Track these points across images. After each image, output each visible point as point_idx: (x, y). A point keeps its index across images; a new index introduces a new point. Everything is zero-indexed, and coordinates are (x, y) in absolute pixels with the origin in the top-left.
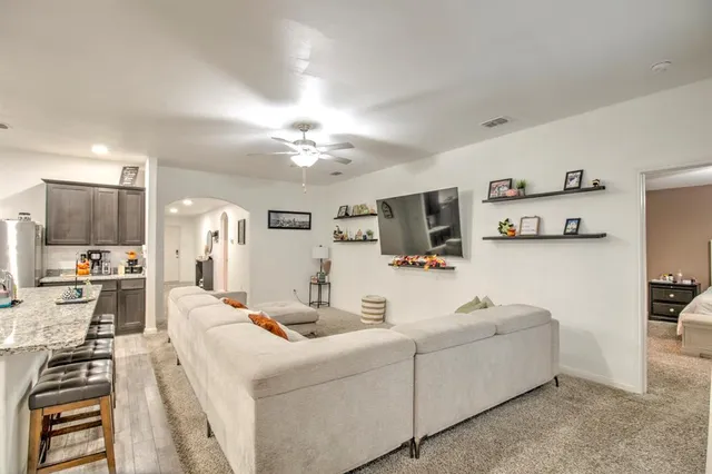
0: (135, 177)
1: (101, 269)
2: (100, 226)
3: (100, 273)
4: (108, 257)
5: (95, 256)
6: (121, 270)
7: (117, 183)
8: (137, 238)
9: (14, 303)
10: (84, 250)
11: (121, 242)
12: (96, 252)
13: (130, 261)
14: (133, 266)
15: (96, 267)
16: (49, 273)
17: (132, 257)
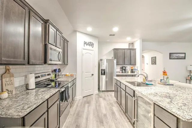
0: (133, 46)
2: (126, 60)
4: (127, 68)
6: (130, 72)
8: (134, 63)
10: (121, 66)
11: (131, 64)
12: (124, 67)
13: (131, 69)
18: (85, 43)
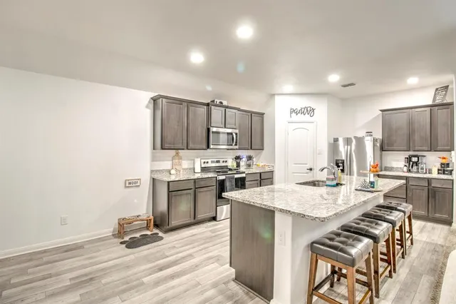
0: (445, 94)
1: (418, 169)
2: (417, 137)
3: (418, 172)
4: (424, 160)
5: (414, 159)
6: (435, 171)
7: (430, 102)
8: (448, 146)
9: (337, 184)
10: (407, 154)
11: (433, 148)
12: (415, 156)
13: (442, 164)
14: (445, 168)
15: (415, 167)
16: (386, 169)
17: (444, 161)
18: (293, 111)
